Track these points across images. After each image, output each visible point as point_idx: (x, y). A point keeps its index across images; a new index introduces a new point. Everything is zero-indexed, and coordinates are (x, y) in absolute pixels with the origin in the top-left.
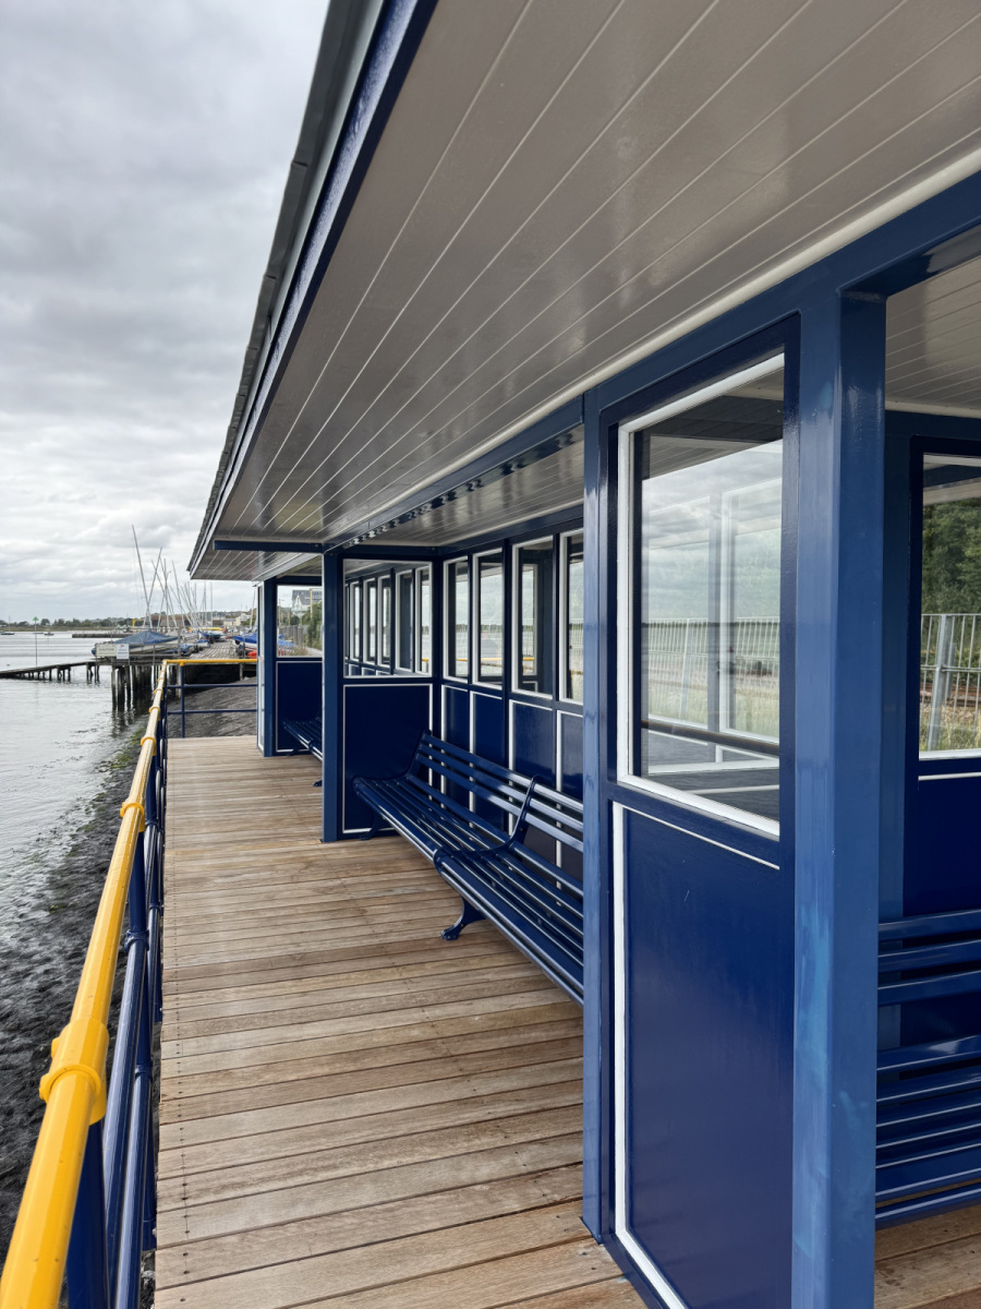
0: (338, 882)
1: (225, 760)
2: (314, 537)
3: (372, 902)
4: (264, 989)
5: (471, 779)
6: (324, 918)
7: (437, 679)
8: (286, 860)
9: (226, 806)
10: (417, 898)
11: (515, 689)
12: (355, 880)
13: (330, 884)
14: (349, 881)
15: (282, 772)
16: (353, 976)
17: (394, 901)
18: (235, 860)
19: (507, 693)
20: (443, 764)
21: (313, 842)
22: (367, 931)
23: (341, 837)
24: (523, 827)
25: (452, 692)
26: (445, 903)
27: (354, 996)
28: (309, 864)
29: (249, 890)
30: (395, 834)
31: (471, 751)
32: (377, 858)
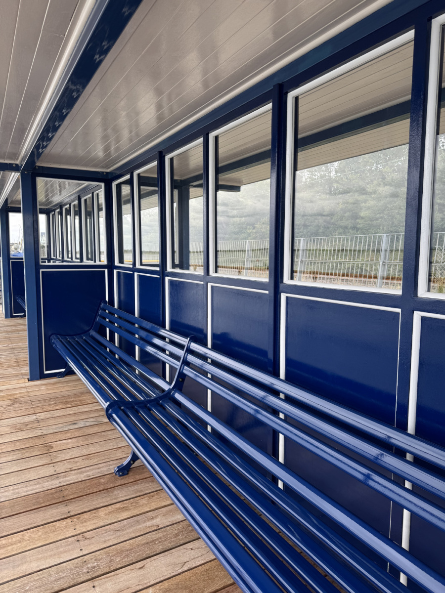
0: (34, 417)
3: (59, 436)
5: (137, 336)
6: (14, 457)
7: (111, 266)
10: (96, 429)
11: (169, 269)
12: (48, 415)
13: (27, 419)
14: (43, 416)
17: (77, 434)
19: (163, 272)
20: (116, 325)
21: (22, 381)
22: (49, 471)
23: (43, 376)
24: (182, 377)
25: (122, 274)
28: (15, 401)
31: (136, 315)
32: (67, 393)
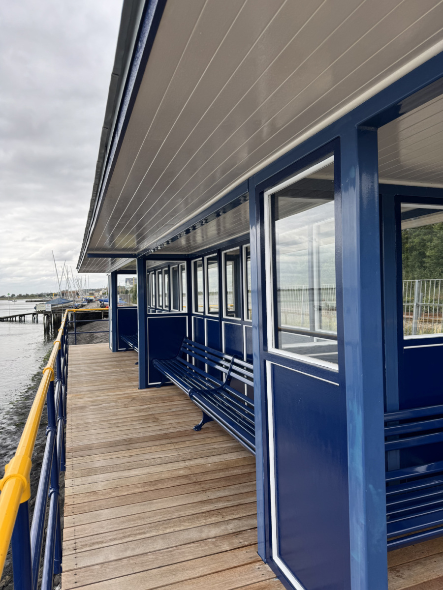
0: (146, 406)
1: (95, 354)
2: (132, 251)
3: (162, 415)
4: (112, 455)
5: (206, 358)
6: (140, 422)
7: (190, 314)
8: (122, 397)
9: (96, 374)
10: (182, 412)
11: (224, 316)
12: (154, 405)
13: (142, 407)
14: (151, 406)
15: (121, 359)
16: (153, 448)
17: (172, 414)
18: (99, 398)
19: (221, 318)
20: (193, 352)
21: (135, 389)
22: (160, 428)
23: (148, 387)
24: (230, 378)
25: (197, 319)
26: (195, 415)
27: (153, 457)
28: (133, 399)
29: (105, 411)
30: (172, 384)
31: (206, 345)
32: (164, 396)
